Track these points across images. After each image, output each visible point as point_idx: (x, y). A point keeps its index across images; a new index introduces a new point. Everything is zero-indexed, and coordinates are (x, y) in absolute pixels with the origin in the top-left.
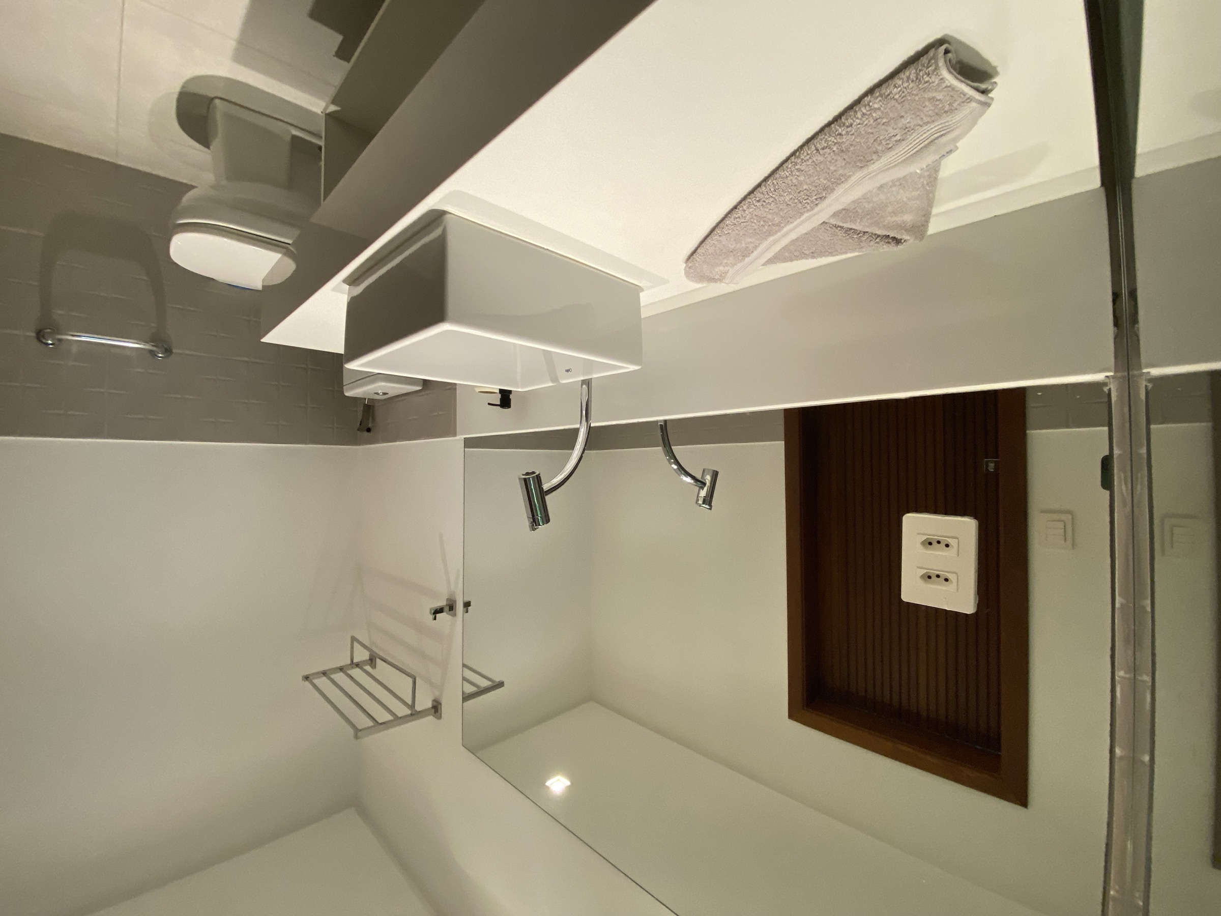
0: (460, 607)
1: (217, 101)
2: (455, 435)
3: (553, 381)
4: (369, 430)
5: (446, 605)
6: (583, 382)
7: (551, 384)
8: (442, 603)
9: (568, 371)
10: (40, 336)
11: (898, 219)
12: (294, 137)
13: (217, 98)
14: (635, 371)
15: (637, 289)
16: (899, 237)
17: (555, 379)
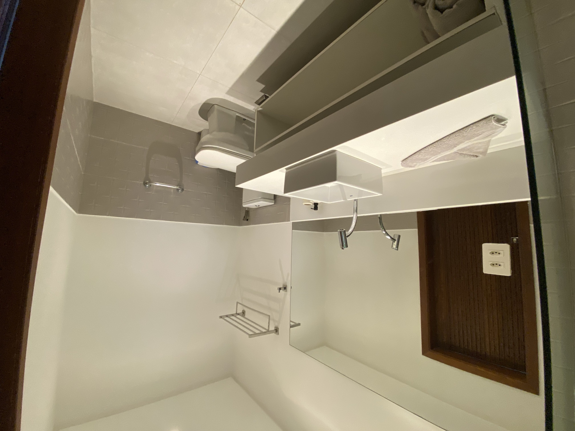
0: (289, 288)
1: (216, 106)
2: (289, 221)
3: (344, 200)
4: (247, 220)
5: (283, 287)
6: (355, 200)
7: (343, 201)
8: (281, 286)
9: (351, 196)
10: (145, 184)
11: (478, 150)
12: (237, 116)
13: (215, 104)
14: (380, 196)
15: (380, 169)
16: (477, 155)
17: (345, 198)
